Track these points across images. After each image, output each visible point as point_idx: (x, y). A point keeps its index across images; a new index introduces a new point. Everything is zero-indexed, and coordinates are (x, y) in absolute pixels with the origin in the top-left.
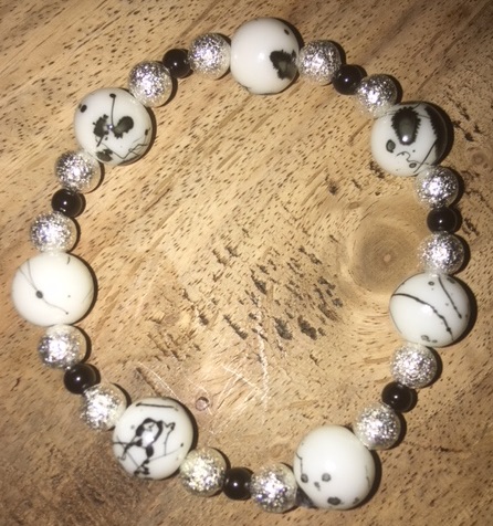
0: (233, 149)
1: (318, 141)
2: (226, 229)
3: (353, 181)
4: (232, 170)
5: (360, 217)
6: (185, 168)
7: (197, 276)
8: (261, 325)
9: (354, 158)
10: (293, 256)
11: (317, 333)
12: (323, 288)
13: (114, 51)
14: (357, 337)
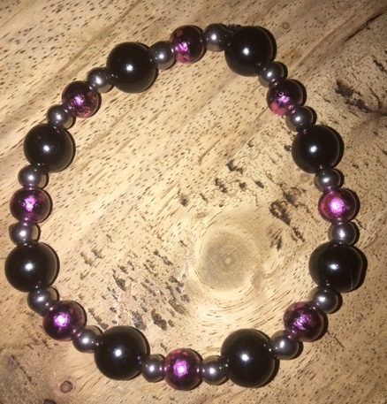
0: (100, 167)
1: (172, 160)
2: (93, 235)
3: (201, 194)
4: (99, 185)
5: (206, 225)
6: (59, 183)
7: (67, 275)
8: (120, 317)
9: (202, 176)
10: (148, 258)
11: (168, 324)
12: (174, 285)
14: (201, 328)
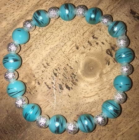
0: (50, 36)
1: (74, 34)
2: (47, 58)
3: (83, 46)
4: (49, 41)
5: (85, 56)
6: (36, 40)
7: (38, 71)
8: (55, 85)
9: (84, 40)
10: (65, 66)
11: (71, 89)
12: (73, 76)
13: (18, 6)
14: (82, 90)
